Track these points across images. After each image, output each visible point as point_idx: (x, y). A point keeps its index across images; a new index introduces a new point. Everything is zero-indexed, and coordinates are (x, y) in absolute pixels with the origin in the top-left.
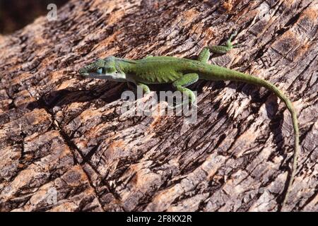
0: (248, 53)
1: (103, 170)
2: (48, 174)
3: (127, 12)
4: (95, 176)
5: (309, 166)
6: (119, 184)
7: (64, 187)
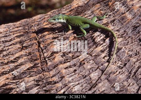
0: (109, 20)
1: (45, 55)
2: (28, 54)
3: (80, 5)
4: (42, 56)
5: (117, 62)
6: (49, 60)
7: (31, 59)
